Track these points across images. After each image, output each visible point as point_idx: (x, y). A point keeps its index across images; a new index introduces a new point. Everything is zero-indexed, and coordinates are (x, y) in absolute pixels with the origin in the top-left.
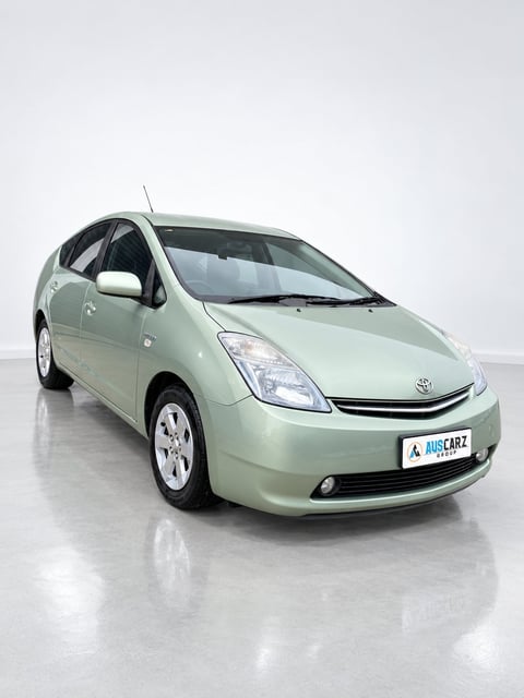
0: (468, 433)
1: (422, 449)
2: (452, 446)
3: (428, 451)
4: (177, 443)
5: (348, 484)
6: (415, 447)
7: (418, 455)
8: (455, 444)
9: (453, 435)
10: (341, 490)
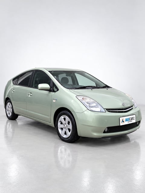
0: (134, 116)
1: (124, 120)
2: (131, 120)
3: (126, 121)
4: (66, 126)
5: (111, 129)
6: (123, 120)
7: (123, 122)
8: (132, 119)
9: (131, 117)
10: (110, 131)
